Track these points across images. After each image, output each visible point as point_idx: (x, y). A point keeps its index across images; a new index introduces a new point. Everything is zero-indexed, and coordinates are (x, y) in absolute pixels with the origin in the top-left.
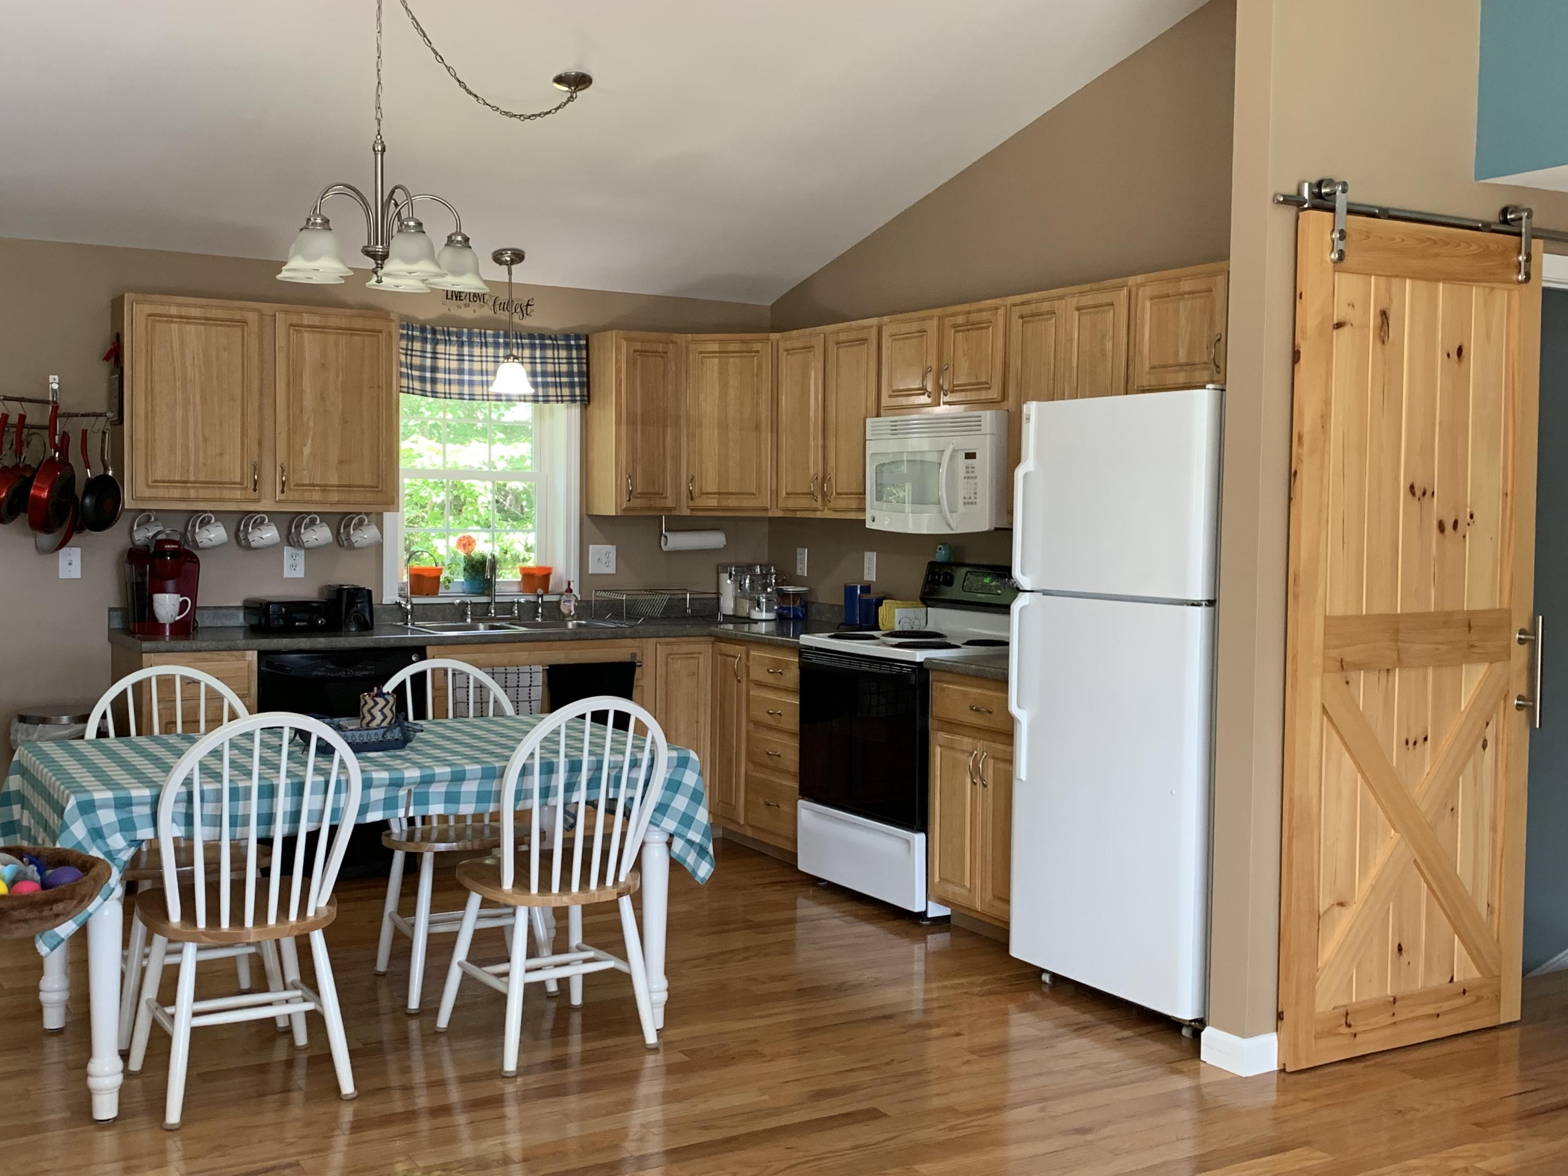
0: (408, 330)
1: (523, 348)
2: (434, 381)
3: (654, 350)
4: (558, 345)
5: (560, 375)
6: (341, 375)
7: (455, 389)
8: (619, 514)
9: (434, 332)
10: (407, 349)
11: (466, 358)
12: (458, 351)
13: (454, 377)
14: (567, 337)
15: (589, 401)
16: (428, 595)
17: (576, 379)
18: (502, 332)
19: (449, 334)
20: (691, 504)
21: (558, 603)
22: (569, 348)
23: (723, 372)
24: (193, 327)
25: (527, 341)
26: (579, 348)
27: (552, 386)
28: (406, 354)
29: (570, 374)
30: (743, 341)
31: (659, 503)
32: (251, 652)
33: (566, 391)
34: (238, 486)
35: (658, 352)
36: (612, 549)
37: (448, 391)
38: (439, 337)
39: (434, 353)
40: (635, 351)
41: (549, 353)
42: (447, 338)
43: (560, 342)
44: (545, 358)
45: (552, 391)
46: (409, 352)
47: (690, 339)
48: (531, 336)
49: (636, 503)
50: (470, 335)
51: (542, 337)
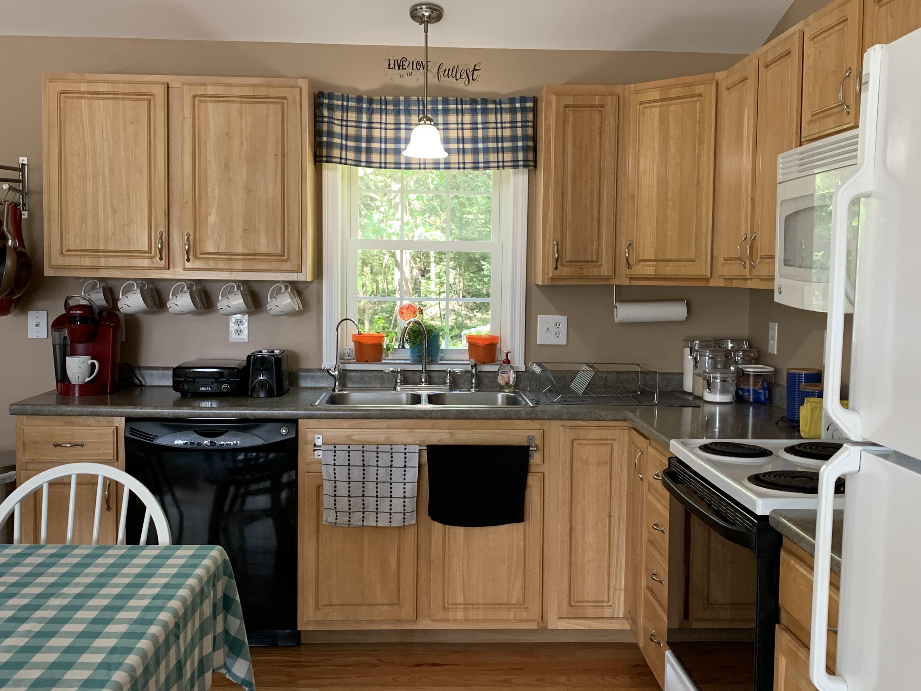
0: (343, 101)
1: (463, 114)
2: (369, 151)
3: (589, 103)
4: (501, 109)
5: (503, 140)
6: (245, 144)
7: (391, 158)
8: (546, 284)
9: (370, 101)
10: (342, 120)
11: (403, 126)
12: (395, 119)
13: (390, 146)
14: (512, 101)
15: (535, 166)
16: (367, 361)
17: (520, 144)
18: (440, 98)
19: (386, 103)
20: (628, 272)
21: (496, 373)
22: (513, 111)
23: (663, 121)
24: (101, 102)
25: (468, 106)
26: (524, 110)
27: (494, 152)
28: (342, 126)
29: (514, 138)
30: (685, 85)
31: (593, 271)
32: (118, 418)
33: (508, 157)
34: (147, 255)
35: (595, 106)
36: (562, 320)
37: (383, 161)
38: (375, 106)
39: (370, 122)
40: (566, 107)
41: (491, 118)
42: (383, 107)
43: (503, 106)
44: (487, 123)
45: (493, 157)
46: (344, 123)
47: (632, 90)
48: (474, 102)
49: (565, 271)
50: (408, 102)
51: (485, 101)
